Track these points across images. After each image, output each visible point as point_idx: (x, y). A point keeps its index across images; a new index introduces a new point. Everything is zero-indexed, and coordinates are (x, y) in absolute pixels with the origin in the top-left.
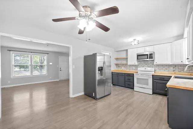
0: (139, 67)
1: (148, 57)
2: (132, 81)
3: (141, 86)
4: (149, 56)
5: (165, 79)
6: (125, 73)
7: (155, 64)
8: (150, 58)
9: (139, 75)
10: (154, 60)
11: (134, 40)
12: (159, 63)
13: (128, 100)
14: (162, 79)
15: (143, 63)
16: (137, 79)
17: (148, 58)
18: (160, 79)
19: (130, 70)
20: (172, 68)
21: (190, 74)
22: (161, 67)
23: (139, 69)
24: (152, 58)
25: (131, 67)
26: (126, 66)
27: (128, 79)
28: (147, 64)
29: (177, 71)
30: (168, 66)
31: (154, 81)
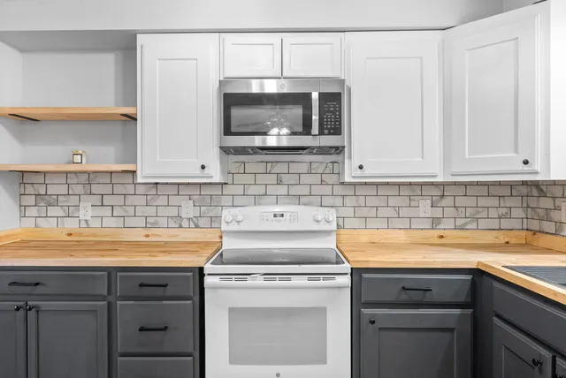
0: (226, 200)
5: (435, 296)
6: (111, 271)
7: (347, 179)
8: (321, 133)
9: (249, 281)
10: (338, 150)
14: (416, 296)
15: (261, 167)
16: (236, 313)
17: (307, 128)
18: (404, 297)
19: (155, 226)
20: (425, 209)
21: (503, 239)
22: (372, 201)
23: (227, 214)
24: (337, 131)
25: (162, 200)
26: (118, 189)
27: (142, 329)
28: (285, 178)
29: (449, 224)
30: (404, 191)
31: (365, 321)
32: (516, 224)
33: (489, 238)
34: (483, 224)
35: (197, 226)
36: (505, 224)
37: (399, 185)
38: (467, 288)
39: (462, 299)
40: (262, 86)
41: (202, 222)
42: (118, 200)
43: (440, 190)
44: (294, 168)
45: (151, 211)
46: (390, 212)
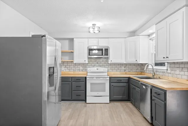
0: (88, 67)
1: (102, 53)
2: (84, 89)
3: (96, 94)
4: (104, 52)
5: (122, 81)
6: (72, 77)
7: (109, 63)
8: (105, 55)
9: (93, 79)
10: (108, 58)
11: (94, 25)
12: (114, 61)
13: (77, 121)
14: (119, 81)
15: (94, 61)
16: (91, 84)
17: (102, 55)
18: (118, 81)
19: (75, 71)
20: (123, 68)
21: (137, 73)
22: (114, 67)
23: (88, 69)
24: (107, 55)
25: (76, 66)
26: (68, 64)
27: (77, 86)
28: (98, 63)
29: (127, 71)
30: (120, 65)
31: (111, 85)
32: (139, 71)
33: (134, 73)
34: (133, 71)
35: (83, 71)
36: (137, 71)
37: (119, 64)
38: (127, 80)
39: (127, 82)
40: (93, 47)
41: (83, 70)
42: (69, 66)
43: (126, 65)
44: (100, 61)
45: (75, 68)
46: (117, 69)
